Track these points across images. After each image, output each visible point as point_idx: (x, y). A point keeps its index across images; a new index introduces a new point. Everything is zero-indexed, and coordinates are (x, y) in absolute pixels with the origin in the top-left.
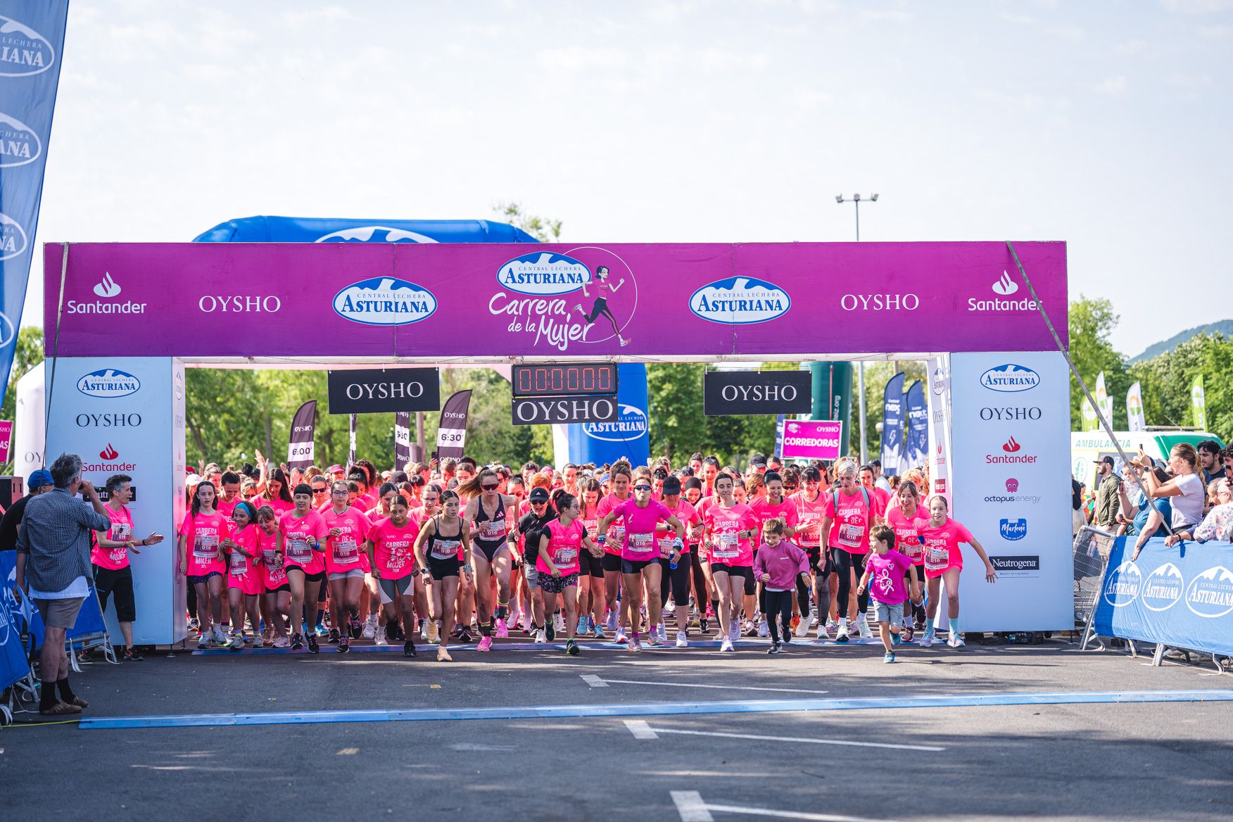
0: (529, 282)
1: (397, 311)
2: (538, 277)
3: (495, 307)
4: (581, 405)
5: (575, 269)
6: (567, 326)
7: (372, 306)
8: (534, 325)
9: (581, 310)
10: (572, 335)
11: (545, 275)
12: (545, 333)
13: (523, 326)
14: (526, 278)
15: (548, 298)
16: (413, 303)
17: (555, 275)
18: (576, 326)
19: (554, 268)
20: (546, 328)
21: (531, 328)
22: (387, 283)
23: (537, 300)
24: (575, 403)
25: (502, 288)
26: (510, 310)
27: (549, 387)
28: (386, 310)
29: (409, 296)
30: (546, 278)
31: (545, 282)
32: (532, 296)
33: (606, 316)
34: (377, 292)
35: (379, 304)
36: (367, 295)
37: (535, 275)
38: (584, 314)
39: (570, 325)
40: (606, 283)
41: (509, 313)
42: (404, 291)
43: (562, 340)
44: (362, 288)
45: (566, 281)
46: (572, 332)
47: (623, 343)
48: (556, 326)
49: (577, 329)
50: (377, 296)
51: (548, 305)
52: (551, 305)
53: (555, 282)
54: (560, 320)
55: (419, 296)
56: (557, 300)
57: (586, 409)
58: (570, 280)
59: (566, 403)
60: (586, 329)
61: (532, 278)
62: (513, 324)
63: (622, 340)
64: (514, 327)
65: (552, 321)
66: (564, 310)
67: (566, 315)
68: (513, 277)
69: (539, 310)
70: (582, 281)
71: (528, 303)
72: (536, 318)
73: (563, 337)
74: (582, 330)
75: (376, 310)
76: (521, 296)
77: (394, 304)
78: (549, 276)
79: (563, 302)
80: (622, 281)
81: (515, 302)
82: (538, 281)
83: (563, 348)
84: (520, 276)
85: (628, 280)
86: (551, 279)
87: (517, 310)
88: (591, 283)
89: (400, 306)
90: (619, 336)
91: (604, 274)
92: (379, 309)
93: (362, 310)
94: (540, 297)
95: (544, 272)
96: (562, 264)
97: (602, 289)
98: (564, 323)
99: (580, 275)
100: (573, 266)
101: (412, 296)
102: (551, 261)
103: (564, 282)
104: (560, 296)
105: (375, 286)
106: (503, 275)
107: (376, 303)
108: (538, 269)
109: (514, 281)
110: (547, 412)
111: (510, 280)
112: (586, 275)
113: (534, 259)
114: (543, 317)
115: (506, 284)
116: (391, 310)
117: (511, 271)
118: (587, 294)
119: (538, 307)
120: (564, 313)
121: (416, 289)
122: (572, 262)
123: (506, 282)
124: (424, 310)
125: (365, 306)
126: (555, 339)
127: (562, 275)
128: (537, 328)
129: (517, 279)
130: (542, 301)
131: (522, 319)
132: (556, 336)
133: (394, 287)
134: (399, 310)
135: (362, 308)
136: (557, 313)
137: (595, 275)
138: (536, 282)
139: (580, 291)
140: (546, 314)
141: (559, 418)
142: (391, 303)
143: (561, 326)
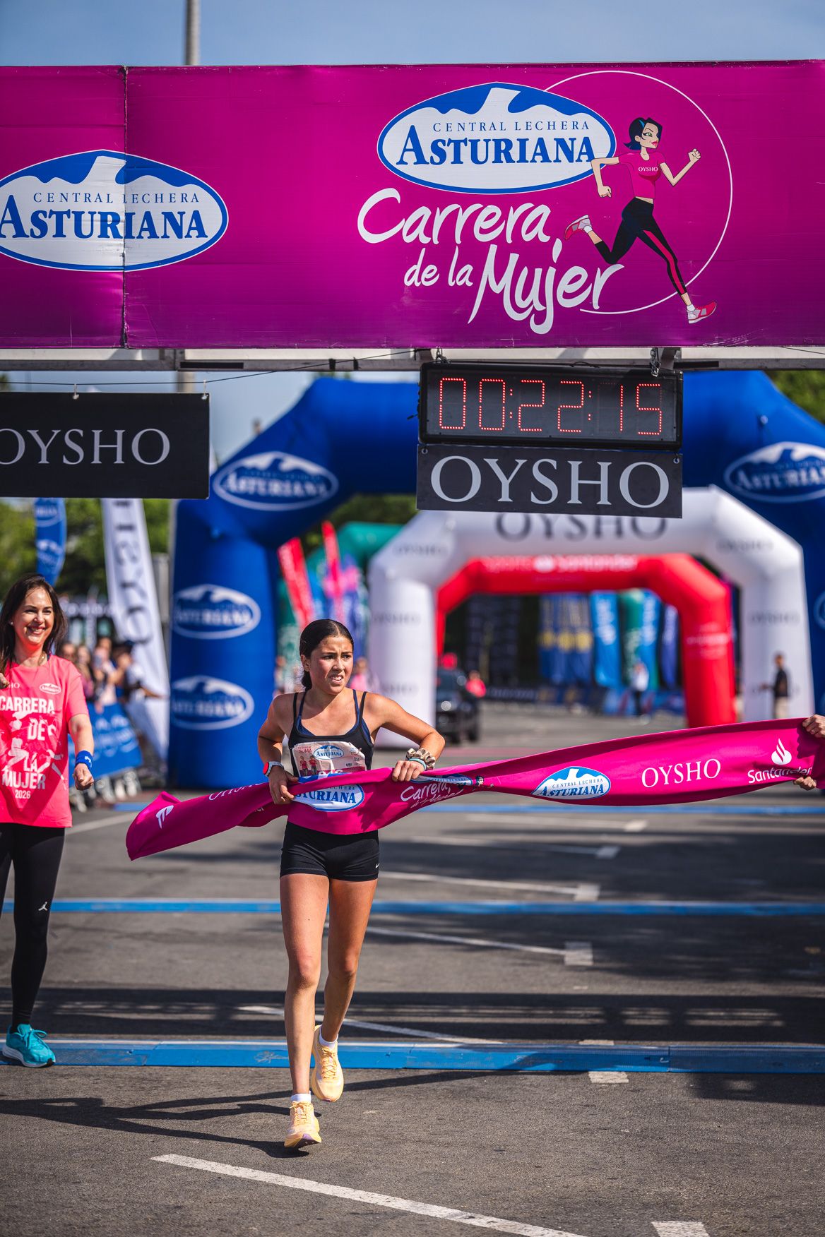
0: (457, 160)
1: (129, 234)
2: (481, 147)
3: (372, 226)
4: (590, 471)
5: (575, 126)
6: (552, 272)
7: (69, 223)
8: (469, 268)
9: (588, 229)
10: (567, 296)
11: (498, 142)
12: (496, 289)
13: (443, 272)
14: (450, 150)
15: (507, 200)
16: (169, 216)
17: (523, 142)
18: (575, 270)
19: (522, 125)
20: (499, 276)
21: (461, 277)
22: (107, 166)
23: (478, 206)
24: (575, 465)
25: (392, 179)
26: (411, 231)
27: (512, 423)
28: (104, 234)
29: (159, 198)
30: (502, 151)
31: (498, 160)
32: (465, 197)
33: (653, 246)
34: (81, 187)
35: (86, 218)
36: (57, 197)
37: (474, 143)
38: (596, 239)
39: (561, 271)
40: (655, 160)
41: (408, 239)
42: (150, 184)
43: (539, 307)
44: (45, 179)
45: (552, 156)
46: (564, 286)
47: (693, 314)
48: (525, 272)
49: (577, 278)
50: (81, 198)
51: (504, 217)
52: (513, 217)
53: (523, 159)
54: (534, 256)
55: (184, 198)
56: (529, 205)
57: (604, 482)
58: (562, 156)
59: (554, 463)
60: (601, 279)
61: (466, 151)
62: (417, 267)
63: (691, 308)
64: (420, 276)
65: (514, 258)
66: (546, 231)
67: (552, 243)
68: (417, 149)
69: (483, 231)
70: (591, 157)
71: (455, 214)
72: (474, 253)
73: (542, 300)
74: (591, 280)
75: (78, 232)
76: (437, 197)
77: (123, 218)
78: (509, 144)
79: (544, 211)
80: (694, 156)
81: (424, 212)
82: (481, 157)
83: (543, 329)
84: (434, 147)
85: (711, 153)
86: (515, 153)
87: (428, 231)
88: (615, 161)
89: (137, 222)
90: (686, 297)
91: (649, 138)
92: (86, 230)
93: (44, 232)
94: (486, 197)
95: (499, 135)
96: (542, 114)
97: (644, 175)
98: (546, 263)
99: (586, 141)
100: (569, 119)
101: (166, 198)
102: (515, 107)
103: (546, 159)
104: (536, 196)
105: (77, 173)
106: (393, 146)
107: (78, 215)
108: (482, 127)
109: (420, 160)
110: (505, 483)
111: (410, 157)
112: (602, 141)
113: (472, 104)
114: (493, 248)
115: (401, 168)
116: (116, 235)
117: (413, 134)
118: (604, 191)
119: (480, 223)
120: (544, 238)
121: (177, 181)
122: (569, 110)
123: (401, 162)
124: (194, 233)
125: (51, 223)
126: (521, 303)
127: (541, 142)
128: (476, 277)
129: (428, 153)
130: (492, 209)
131: (439, 255)
132: (525, 295)
133: (125, 177)
134: (135, 232)
135: (44, 229)
136: (527, 238)
137: (625, 143)
138: (475, 159)
139: (587, 182)
140: (500, 240)
141: (534, 499)
142: (115, 216)
143: (538, 272)
